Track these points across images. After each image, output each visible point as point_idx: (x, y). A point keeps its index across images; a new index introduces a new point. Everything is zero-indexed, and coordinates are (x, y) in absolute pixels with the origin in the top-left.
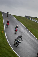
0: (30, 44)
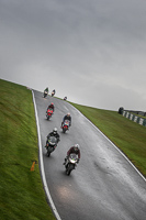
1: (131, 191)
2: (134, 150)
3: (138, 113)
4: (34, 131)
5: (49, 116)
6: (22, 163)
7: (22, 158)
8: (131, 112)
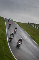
0: (33, 53)
1: (31, 45)
2: (32, 34)
3: (33, 24)
4: (5, 29)
5: (9, 27)
6: (2, 38)
7: (2, 37)
8: (31, 24)
